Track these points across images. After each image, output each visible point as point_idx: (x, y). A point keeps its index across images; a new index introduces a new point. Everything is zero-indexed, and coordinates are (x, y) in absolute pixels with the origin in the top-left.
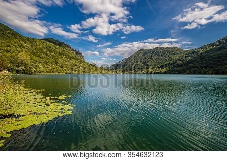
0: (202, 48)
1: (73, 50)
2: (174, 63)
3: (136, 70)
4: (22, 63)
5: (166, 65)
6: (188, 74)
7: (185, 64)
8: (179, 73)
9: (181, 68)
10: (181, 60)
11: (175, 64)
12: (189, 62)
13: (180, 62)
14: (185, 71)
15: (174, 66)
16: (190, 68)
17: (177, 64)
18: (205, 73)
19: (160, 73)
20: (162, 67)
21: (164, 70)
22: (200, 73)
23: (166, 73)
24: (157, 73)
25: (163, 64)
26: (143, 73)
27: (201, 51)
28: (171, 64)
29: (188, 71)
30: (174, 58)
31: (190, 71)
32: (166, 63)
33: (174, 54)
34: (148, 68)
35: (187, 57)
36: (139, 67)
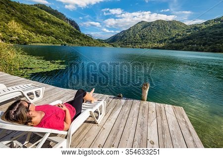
0: (206, 23)
1: (67, 20)
2: (174, 38)
3: (134, 43)
5: (165, 40)
6: (185, 50)
7: (184, 40)
8: (177, 49)
9: (179, 44)
10: (180, 35)
12: (189, 38)
13: (180, 37)
14: (183, 47)
15: (173, 42)
17: (176, 40)
18: (202, 51)
19: (158, 48)
20: (161, 42)
21: (161, 45)
22: (197, 50)
23: (163, 48)
24: (155, 48)
25: (162, 39)
26: (141, 48)
27: (204, 26)
28: (171, 39)
29: (185, 48)
30: (174, 32)
31: (188, 47)
32: (165, 38)
33: (175, 28)
34: (146, 43)
35: (188, 32)
36: (137, 41)
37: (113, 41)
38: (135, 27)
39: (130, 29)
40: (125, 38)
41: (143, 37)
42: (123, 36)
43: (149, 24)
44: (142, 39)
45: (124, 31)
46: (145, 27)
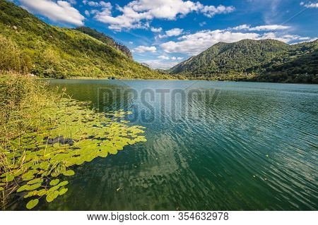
1: (117, 45)
2: (269, 64)
3: (209, 74)
4: (50, 64)
5: (256, 68)
6: (289, 82)
7: (285, 67)
8: (275, 80)
9: (279, 74)
10: (280, 60)
11: (270, 67)
12: (294, 64)
13: (279, 63)
14: (286, 78)
15: (268, 71)
16: (294, 73)
17: (274, 67)
19: (245, 80)
20: (249, 71)
21: (250, 76)
22: (309, 82)
23: (254, 80)
24: (240, 80)
25: (250, 66)
26: (219, 80)
27: (317, 46)
28: (265, 67)
29: (290, 78)
30: (270, 56)
31: (294, 78)
32: (256, 65)
33: (270, 50)
34: (227, 73)
35: (292, 55)
36: (212, 70)
37: (177, 71)
38: (210, 50)
39: (202, 54)
40: (196, 67)
41: (222, 66)
42: (192, 64)
43: (230, 46)
44: (220, 68)
45: (194, 58)
46: (224, 50)
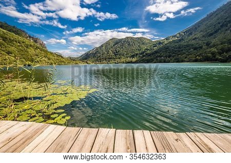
0: (167, 39)
1: (30, 37)
2: (143, 52)
3: (108, 59)
5: (137, 54)
6: (155, 63)
8: (148, 62)
9: (149, 58)
10: (149, 50)
11: (145, 54)
12: (156, 52)
13: (148, 52)
14: (153, 60)
15: (144, 56)
16: (157, 57)
17: (146, 54)
18: (169, 62)
19: (131, 62)
20: (133, 56)
21: (134, 60)
22: (165, 62)
23: (136, 62)
24: (128, 63)
25: (133, 54)
26: (115, 63)
27: (166, 42)
28: (141, 54)
29: (155, 60)
30: (144, 47)
31: (157, 60)
32: (136, 53)
33: (143, 44)
34: (120, 58)
35: (154, 47)
36: (110, 57)
37: (86, 58)
38: (107, 43)
39: (102, 46)
40: (99, 55)
41: (116, 53)
42: (96, 53)
43: (121, 40)
44: (115, 55)
45: (97, 49)
46: (117, 43)
